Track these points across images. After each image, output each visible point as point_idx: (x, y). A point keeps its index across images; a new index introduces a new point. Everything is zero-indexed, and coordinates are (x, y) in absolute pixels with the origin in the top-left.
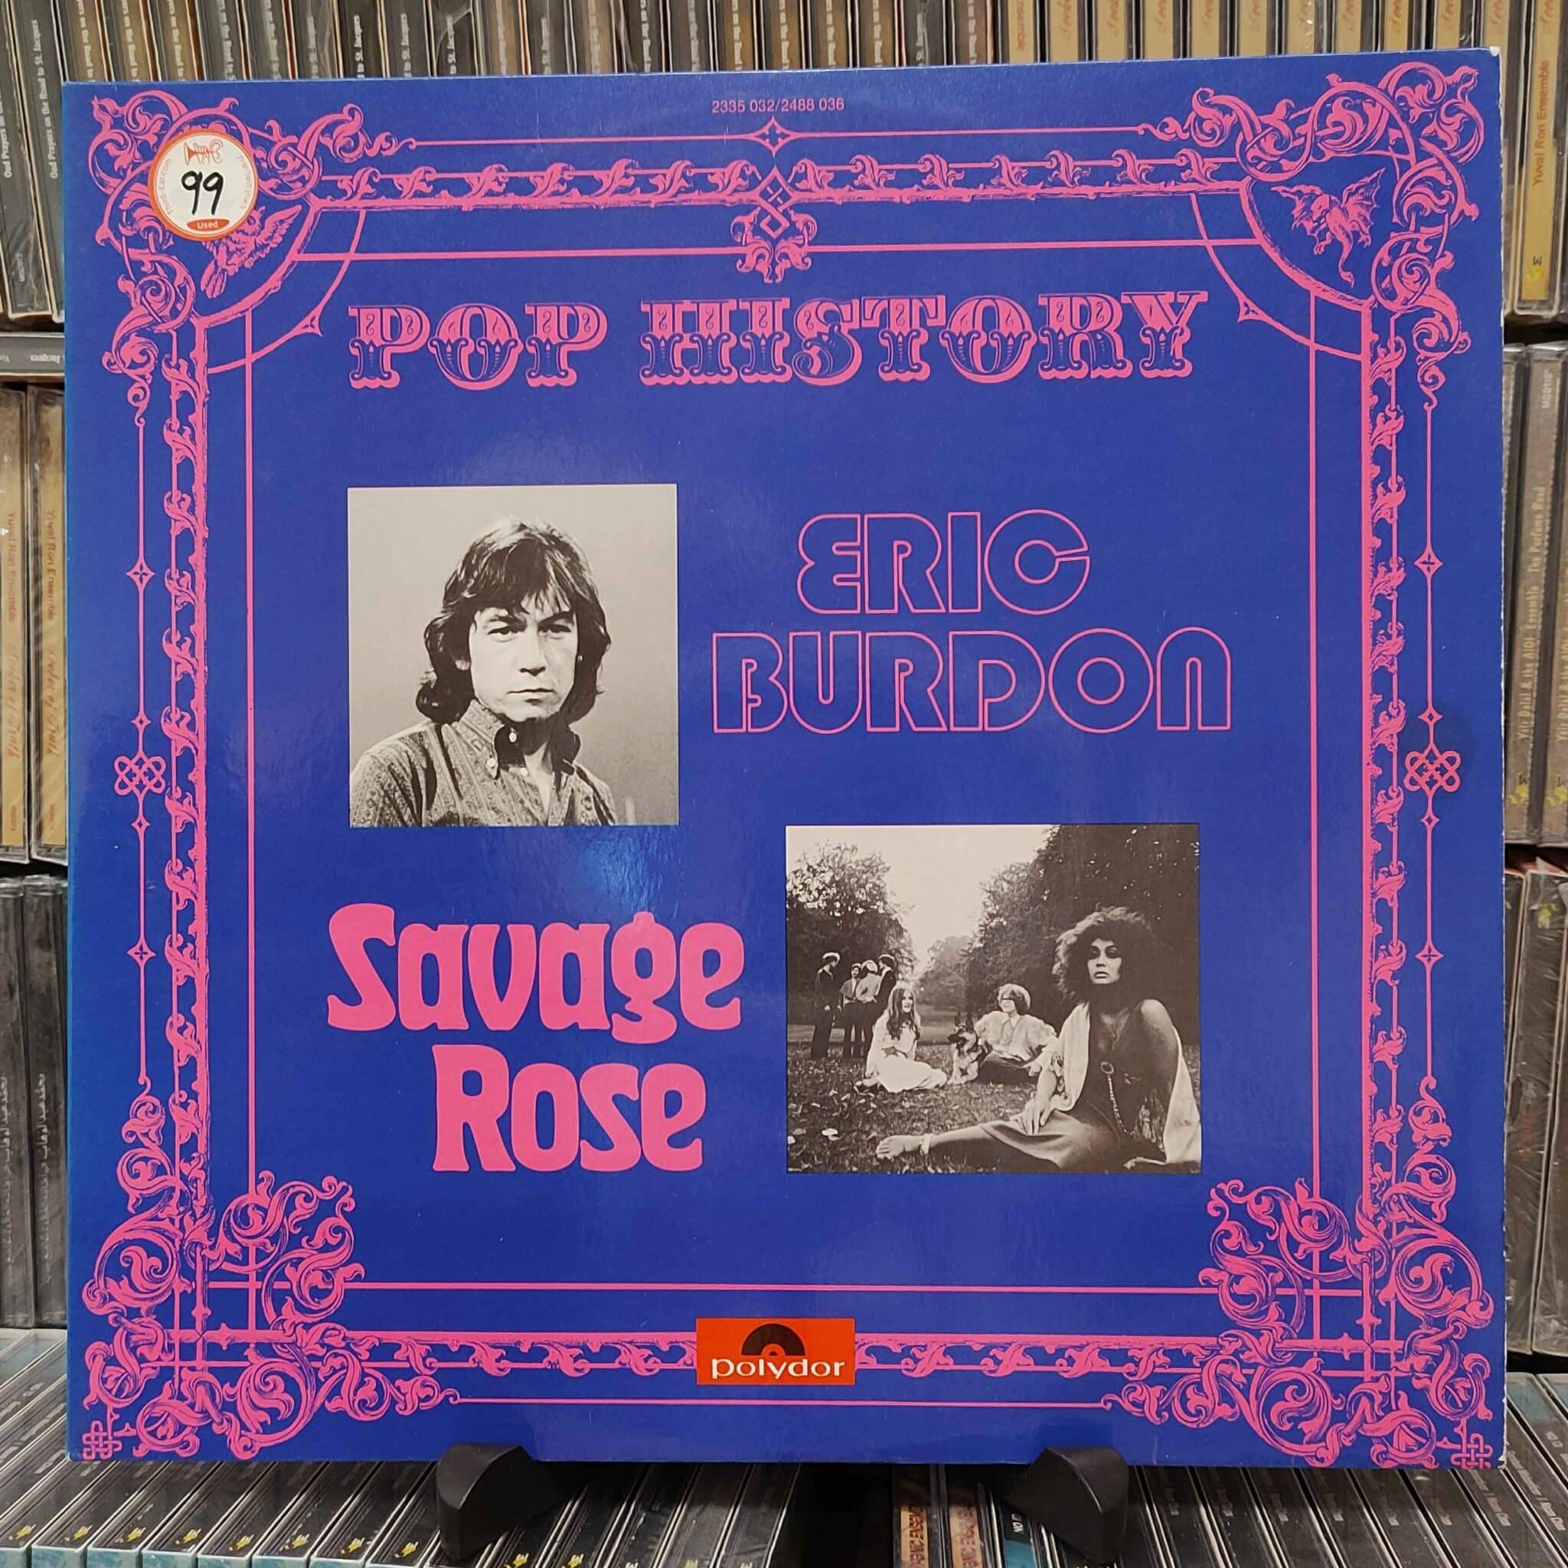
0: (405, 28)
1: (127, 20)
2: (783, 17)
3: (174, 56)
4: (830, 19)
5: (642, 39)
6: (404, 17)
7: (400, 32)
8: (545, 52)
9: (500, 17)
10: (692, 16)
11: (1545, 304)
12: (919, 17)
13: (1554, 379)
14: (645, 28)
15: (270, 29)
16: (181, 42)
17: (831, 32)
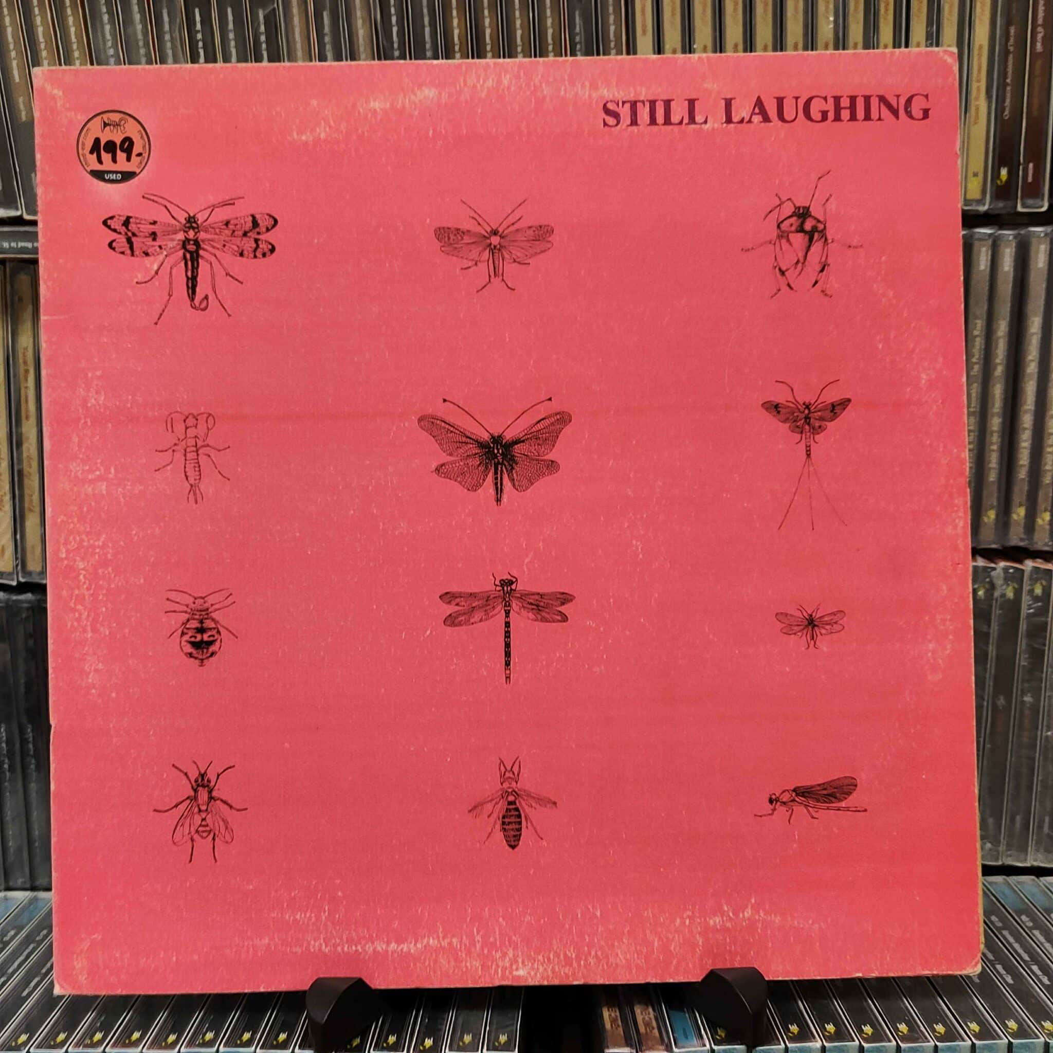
0: (230, 17)
1: (36, 11)
2: (486, 12)
3: (70, 36)
4: (517, 13)
5: (391, 26)
6: (229, 10)
7: (227, 19)
8: (326, 34)
9: (295, 11)
10: (425, 11)
11: (981, 202)
12: (577, 13)
13: (987, 251)
14: (394, 19)
15: (137, 17)
16: (74, 25)
17: (518, 23)
